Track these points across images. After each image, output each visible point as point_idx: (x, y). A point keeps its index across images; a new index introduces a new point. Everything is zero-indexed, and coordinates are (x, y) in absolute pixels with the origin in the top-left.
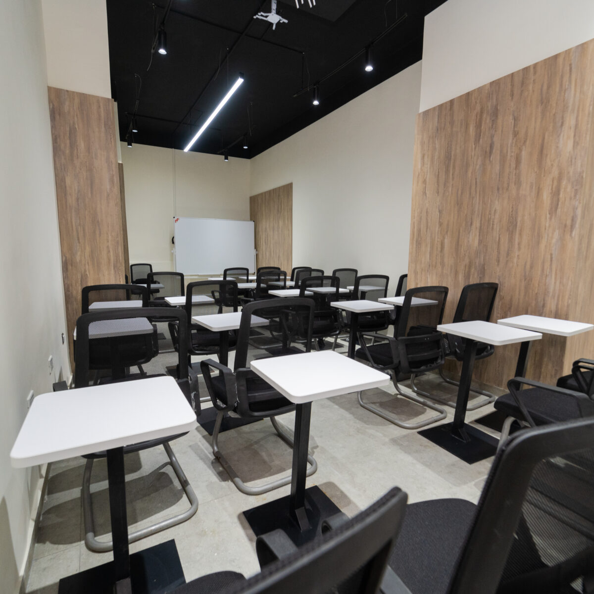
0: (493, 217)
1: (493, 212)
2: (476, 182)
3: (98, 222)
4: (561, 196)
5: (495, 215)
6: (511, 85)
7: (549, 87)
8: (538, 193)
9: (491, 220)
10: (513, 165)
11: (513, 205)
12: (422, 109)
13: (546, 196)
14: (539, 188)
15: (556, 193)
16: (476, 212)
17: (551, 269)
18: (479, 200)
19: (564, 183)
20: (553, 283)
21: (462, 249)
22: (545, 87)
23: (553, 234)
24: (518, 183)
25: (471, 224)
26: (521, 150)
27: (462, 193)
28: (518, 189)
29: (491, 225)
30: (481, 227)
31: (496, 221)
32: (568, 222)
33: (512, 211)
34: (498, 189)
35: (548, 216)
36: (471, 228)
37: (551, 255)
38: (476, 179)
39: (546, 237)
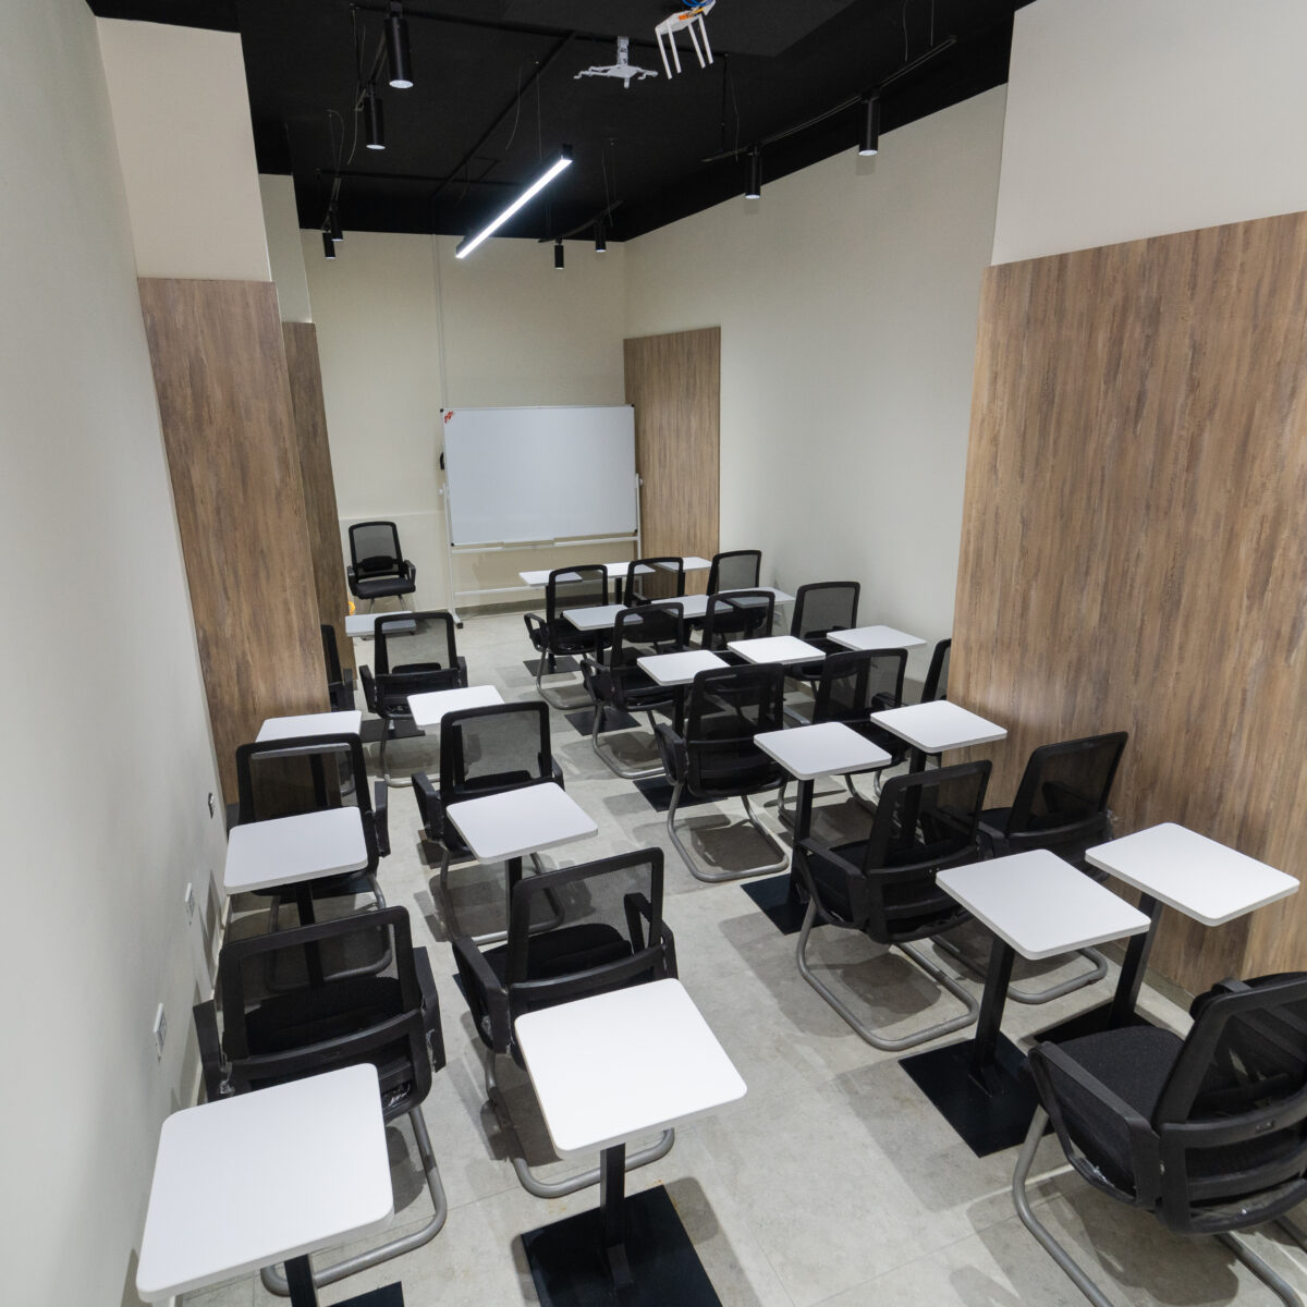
0: (1132, 569)
1: (1133, 556)
2: (1103, 476)
3: (262, 551)
4: (1276, 563)
5: (1136, 566)
6: (1193, 260)
7: (1273, 292)
8: (1230, 542)
9: (1129, 575)
10: (1183, 461)
11: (1175, 554)
12: (998, 259)
13: (1245, 551)
14: (1232, 529)
15: (1265, 554)
16: (1099, 547)
17: (1241, 724)
18: (1107, 521)
19: (1285, 534)
20: (1242, 756)
21: (1065, 625)
22: (1265, 289)
23: (1252, 644)
24: (1190, 506)
25: (1087, 573)
26: (1201, 429)
27: (1072, 493)
28: (1189, 521)
29: (1128, 588)
30: (1106, 584)
31: (1139, 580)
32: (1283, 628)
33: (1172, 568)
34: (1148, 507)
35: (1245, 602)
36: (1086, 580)
37: (1244, 691)
38: (1103, 468)
39: (1237, 649)
